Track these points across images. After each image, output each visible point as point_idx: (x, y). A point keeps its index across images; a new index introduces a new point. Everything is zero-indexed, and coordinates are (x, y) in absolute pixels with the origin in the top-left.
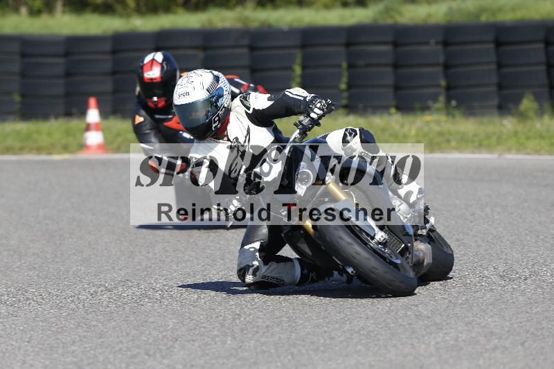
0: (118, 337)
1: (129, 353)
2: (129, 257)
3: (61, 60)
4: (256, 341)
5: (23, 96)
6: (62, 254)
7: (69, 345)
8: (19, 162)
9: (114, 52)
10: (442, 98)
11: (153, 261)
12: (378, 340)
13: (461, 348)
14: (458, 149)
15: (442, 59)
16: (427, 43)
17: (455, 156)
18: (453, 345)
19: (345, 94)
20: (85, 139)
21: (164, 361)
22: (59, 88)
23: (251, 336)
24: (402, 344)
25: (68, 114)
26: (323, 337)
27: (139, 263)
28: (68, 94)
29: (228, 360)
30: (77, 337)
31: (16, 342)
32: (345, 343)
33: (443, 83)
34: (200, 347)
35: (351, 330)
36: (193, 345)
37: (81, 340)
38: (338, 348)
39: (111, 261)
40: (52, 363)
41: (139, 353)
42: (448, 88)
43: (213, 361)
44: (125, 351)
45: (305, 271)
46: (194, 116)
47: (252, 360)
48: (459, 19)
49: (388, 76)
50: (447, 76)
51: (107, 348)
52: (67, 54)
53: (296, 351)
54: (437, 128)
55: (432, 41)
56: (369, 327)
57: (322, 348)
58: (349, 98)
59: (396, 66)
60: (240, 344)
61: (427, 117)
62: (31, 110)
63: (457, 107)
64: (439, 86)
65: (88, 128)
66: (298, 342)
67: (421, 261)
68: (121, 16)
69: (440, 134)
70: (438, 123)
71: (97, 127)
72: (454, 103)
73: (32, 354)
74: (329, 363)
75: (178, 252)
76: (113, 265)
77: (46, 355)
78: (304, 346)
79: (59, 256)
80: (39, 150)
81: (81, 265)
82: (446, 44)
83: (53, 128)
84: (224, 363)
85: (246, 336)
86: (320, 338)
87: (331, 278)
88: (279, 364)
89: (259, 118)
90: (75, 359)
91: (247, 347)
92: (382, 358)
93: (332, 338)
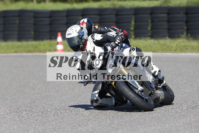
0: (68, 119)
1: (72, 125)
2: (72, 90)
3: (48, 19)
4: (118, 121)
5: (35, 32)
6: (48, 89)
7: (51, 122)
8: (33, 56)
9: (67, 16)
10: (185, 33)
11: (81, 92)
12: (162, 121)
13: (192, 124)
14: (191, 52)
15: (185, 19)
16: (179, 13)
17: (190, 54)
18: (189, 123)
19: (150, 32)
20: (57, 48)
21: (85, 128)
22: (47, 29)
23: (116, 119)
24: (171, 122)
25: (51, 39)
26: (142, 120)
27: (76, 92)
28: (51, 31)
29: (108, 128)
30: (53, 119)
31: (32, 120)
32: (150, 122)
33: (185, 28)
34: (98, 123)
35: (152, 117)
36: (95, 122)
37: (55, 120)
38: (147, 124)
39: (66, 92)
40: (45, 128)
41: (76, 125)
42: (187, 30)
43: (102, 128)
44: (71, 124)
45: (116, 101)
46: (73, 42)
47: (116, 128)
48: (191, 5)
49: (166, 25)
50: (187, 25)
51: (64, 123)
52: (50, 17)
53: (132, 124)
54: (183, 44)
55: (181, 13)
56: (159, 116)
57: (142, 124)
58: (152, 33)
59: (168, 22)
60: (112, 122)
61: (180, 40)
62: (37, 37)
63: (191, 37)
64: (184, 29)
65: (58, 43)
66: (133, 121)
67: (158, 98)
68: (70, 3)
69: (184, 46)
70: (183, 42)
71: (61, 43)
72: (189, 35)
73: (38, 125)
74: (144, 129)
75: (90, 88)
76: (67, 93)
77: (43, 125)
78: (135, 123)
79: (47, 89)
80: (40, 51)
81: (55, 93)
82: (186, 14)
83: (45, 43)
84: (106, 129)
85: (114, 119)
86: (141, 120)
87: (126, 104)
88: (126, 129)
89: (98, 43)
90: (53, 127)
91: (115, 123)
92: (163, 127)
93: (145, 120)
